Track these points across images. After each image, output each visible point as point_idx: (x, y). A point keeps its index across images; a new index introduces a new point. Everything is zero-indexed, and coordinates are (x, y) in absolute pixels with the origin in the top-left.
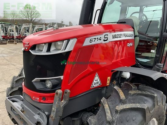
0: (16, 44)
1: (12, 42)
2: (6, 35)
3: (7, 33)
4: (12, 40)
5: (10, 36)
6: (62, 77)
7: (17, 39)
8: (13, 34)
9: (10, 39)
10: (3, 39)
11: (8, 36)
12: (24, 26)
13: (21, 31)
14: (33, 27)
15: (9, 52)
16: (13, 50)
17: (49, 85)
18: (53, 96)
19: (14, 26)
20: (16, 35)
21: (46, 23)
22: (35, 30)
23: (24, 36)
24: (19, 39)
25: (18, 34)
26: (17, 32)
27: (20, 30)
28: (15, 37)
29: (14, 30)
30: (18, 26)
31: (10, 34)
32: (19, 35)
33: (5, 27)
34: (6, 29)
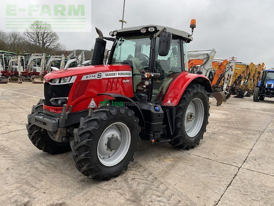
0: (21, 83)
1: (15, 80)
2: (6, 70)
3: (7, 68)
4: (15, 77)
5: (12, 72)
6: (67, 98)
7: (22, 77)
8: (16, 69)
9: (11, 76)
10: (2, 75)
11: (10, 72)
12: (33, 57)
13: (29, 64)
14: (47, 59)
15: (13, 93)
16: (18, 91)
17: (60, 102)
18: (62, 109)
19: (19, 57)
20: (20, 69)
21: (66, 52)
22: (49, 62)
23: (32, 71)
24: (26, 76)
25: (24, 68)
26: (23, 65)
27: (27, 62)
28: (19, 73)
29: (19, 63)
30: (23, 57)
31: (13, 68)
32: (25, 70)
33: (5, 58)
34: (6, 61)
